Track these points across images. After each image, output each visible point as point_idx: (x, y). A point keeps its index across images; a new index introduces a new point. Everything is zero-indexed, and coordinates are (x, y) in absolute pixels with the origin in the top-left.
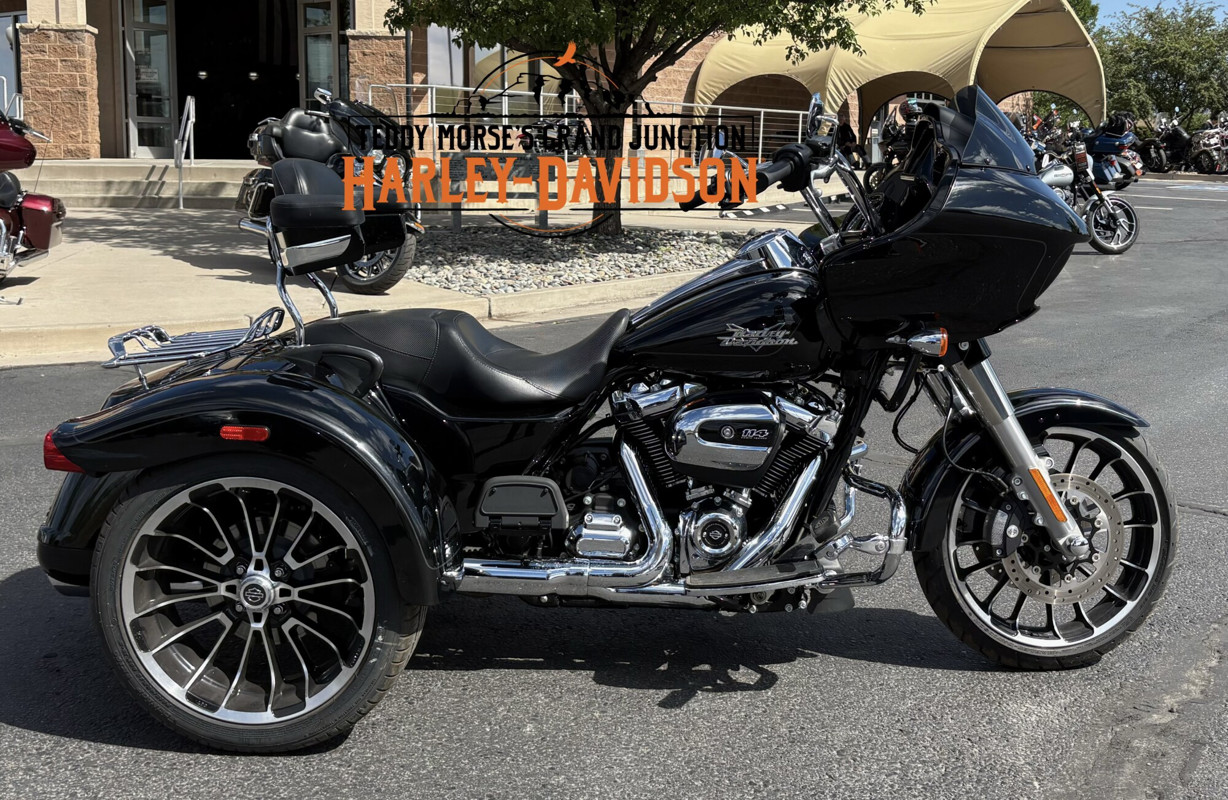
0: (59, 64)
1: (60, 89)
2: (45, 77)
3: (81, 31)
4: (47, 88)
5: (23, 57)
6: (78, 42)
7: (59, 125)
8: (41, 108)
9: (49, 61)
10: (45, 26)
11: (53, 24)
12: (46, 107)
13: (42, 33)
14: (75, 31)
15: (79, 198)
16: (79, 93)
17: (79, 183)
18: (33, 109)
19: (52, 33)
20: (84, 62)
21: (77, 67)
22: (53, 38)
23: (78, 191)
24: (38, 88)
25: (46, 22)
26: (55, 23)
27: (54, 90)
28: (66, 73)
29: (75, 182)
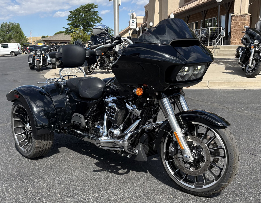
0: (240, 23)
1: (239, 29)
2: (236, 26)
3: (246, 15)
4: (237, 29)
5: (232, 22)
6: (244, 17)
7: (238, 37)
8: (235, 33)
9: (238, 22)
10: (237, 14)
11: (239, 14)
12: (236, 33)
13: (237, 16)
14: (244, 15)
15: (232, 54)
16: (243, 29)
17: (234, 50)
18: (233, 34)
19: (239, 16)
20: (245, 22)
21: (244, 23)
22: (239, 17)
23: (233, 52)
24: (235, 29)
25: (238, 13)
26: (240, 13)
27: (238, 29)
28: (241, 25)
29: (233, 50)
